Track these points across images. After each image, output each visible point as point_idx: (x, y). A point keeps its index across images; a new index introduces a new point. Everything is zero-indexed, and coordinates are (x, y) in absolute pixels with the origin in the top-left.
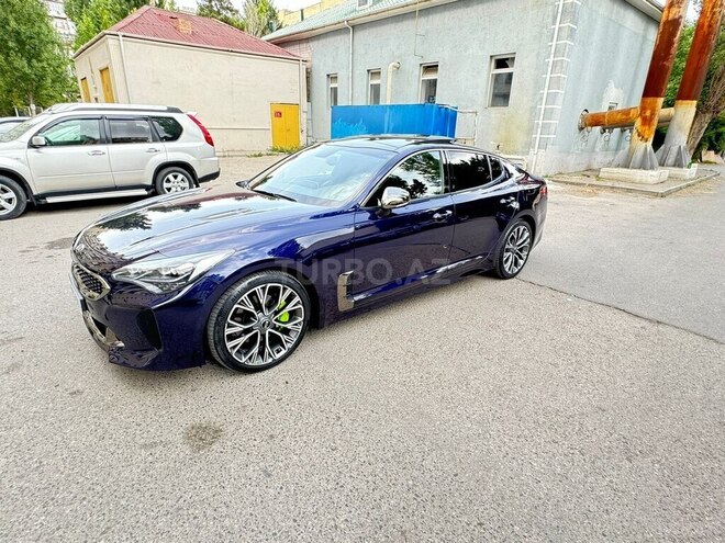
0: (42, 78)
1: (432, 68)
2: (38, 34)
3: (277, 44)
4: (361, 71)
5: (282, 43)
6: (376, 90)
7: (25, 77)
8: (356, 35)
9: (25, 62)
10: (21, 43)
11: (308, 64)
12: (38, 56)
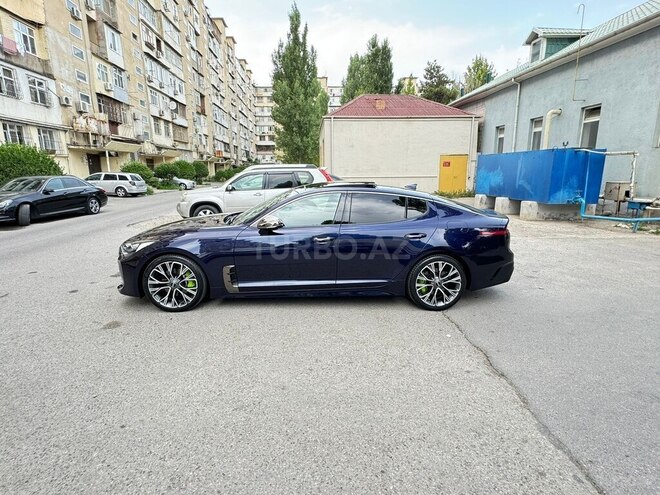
0: (306, 148)
1: (595, 110)
2: (309, 121)
3: (458, 107)
4: (526, 121)
5: (462, 106)
6: (538, 136)
7: (298, 149)
8: (524, 91)
9: (299, 139)
10: (300, 128)
11: (481, 120)
12: (307, 135)
